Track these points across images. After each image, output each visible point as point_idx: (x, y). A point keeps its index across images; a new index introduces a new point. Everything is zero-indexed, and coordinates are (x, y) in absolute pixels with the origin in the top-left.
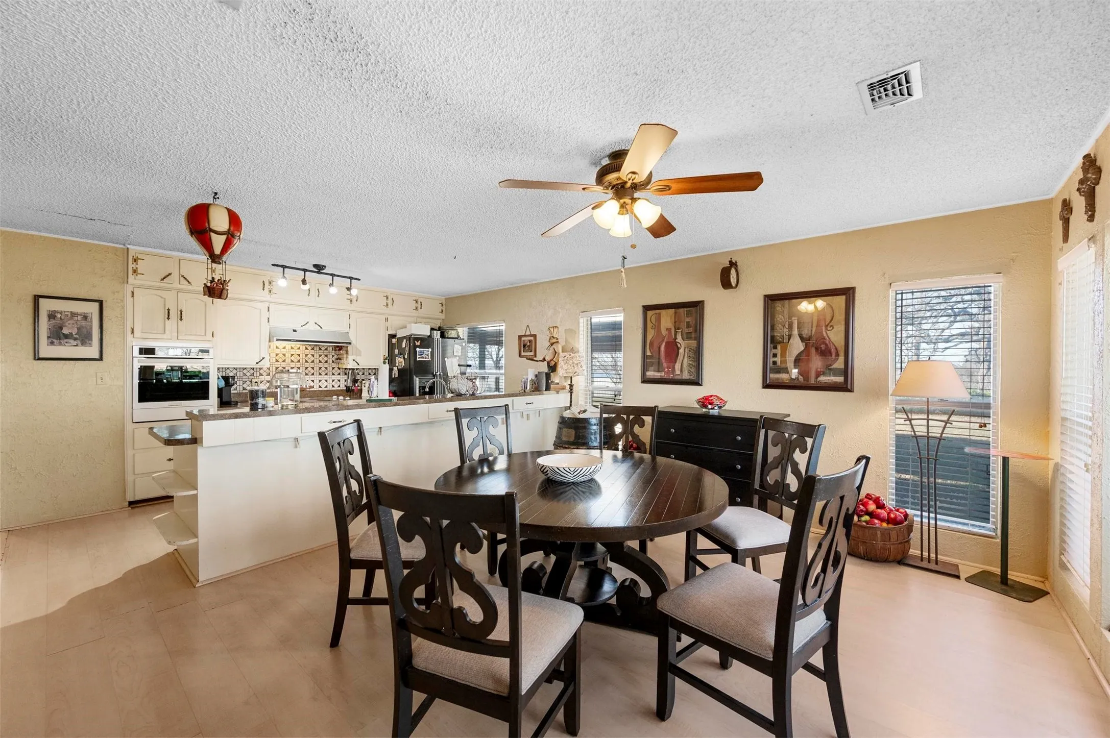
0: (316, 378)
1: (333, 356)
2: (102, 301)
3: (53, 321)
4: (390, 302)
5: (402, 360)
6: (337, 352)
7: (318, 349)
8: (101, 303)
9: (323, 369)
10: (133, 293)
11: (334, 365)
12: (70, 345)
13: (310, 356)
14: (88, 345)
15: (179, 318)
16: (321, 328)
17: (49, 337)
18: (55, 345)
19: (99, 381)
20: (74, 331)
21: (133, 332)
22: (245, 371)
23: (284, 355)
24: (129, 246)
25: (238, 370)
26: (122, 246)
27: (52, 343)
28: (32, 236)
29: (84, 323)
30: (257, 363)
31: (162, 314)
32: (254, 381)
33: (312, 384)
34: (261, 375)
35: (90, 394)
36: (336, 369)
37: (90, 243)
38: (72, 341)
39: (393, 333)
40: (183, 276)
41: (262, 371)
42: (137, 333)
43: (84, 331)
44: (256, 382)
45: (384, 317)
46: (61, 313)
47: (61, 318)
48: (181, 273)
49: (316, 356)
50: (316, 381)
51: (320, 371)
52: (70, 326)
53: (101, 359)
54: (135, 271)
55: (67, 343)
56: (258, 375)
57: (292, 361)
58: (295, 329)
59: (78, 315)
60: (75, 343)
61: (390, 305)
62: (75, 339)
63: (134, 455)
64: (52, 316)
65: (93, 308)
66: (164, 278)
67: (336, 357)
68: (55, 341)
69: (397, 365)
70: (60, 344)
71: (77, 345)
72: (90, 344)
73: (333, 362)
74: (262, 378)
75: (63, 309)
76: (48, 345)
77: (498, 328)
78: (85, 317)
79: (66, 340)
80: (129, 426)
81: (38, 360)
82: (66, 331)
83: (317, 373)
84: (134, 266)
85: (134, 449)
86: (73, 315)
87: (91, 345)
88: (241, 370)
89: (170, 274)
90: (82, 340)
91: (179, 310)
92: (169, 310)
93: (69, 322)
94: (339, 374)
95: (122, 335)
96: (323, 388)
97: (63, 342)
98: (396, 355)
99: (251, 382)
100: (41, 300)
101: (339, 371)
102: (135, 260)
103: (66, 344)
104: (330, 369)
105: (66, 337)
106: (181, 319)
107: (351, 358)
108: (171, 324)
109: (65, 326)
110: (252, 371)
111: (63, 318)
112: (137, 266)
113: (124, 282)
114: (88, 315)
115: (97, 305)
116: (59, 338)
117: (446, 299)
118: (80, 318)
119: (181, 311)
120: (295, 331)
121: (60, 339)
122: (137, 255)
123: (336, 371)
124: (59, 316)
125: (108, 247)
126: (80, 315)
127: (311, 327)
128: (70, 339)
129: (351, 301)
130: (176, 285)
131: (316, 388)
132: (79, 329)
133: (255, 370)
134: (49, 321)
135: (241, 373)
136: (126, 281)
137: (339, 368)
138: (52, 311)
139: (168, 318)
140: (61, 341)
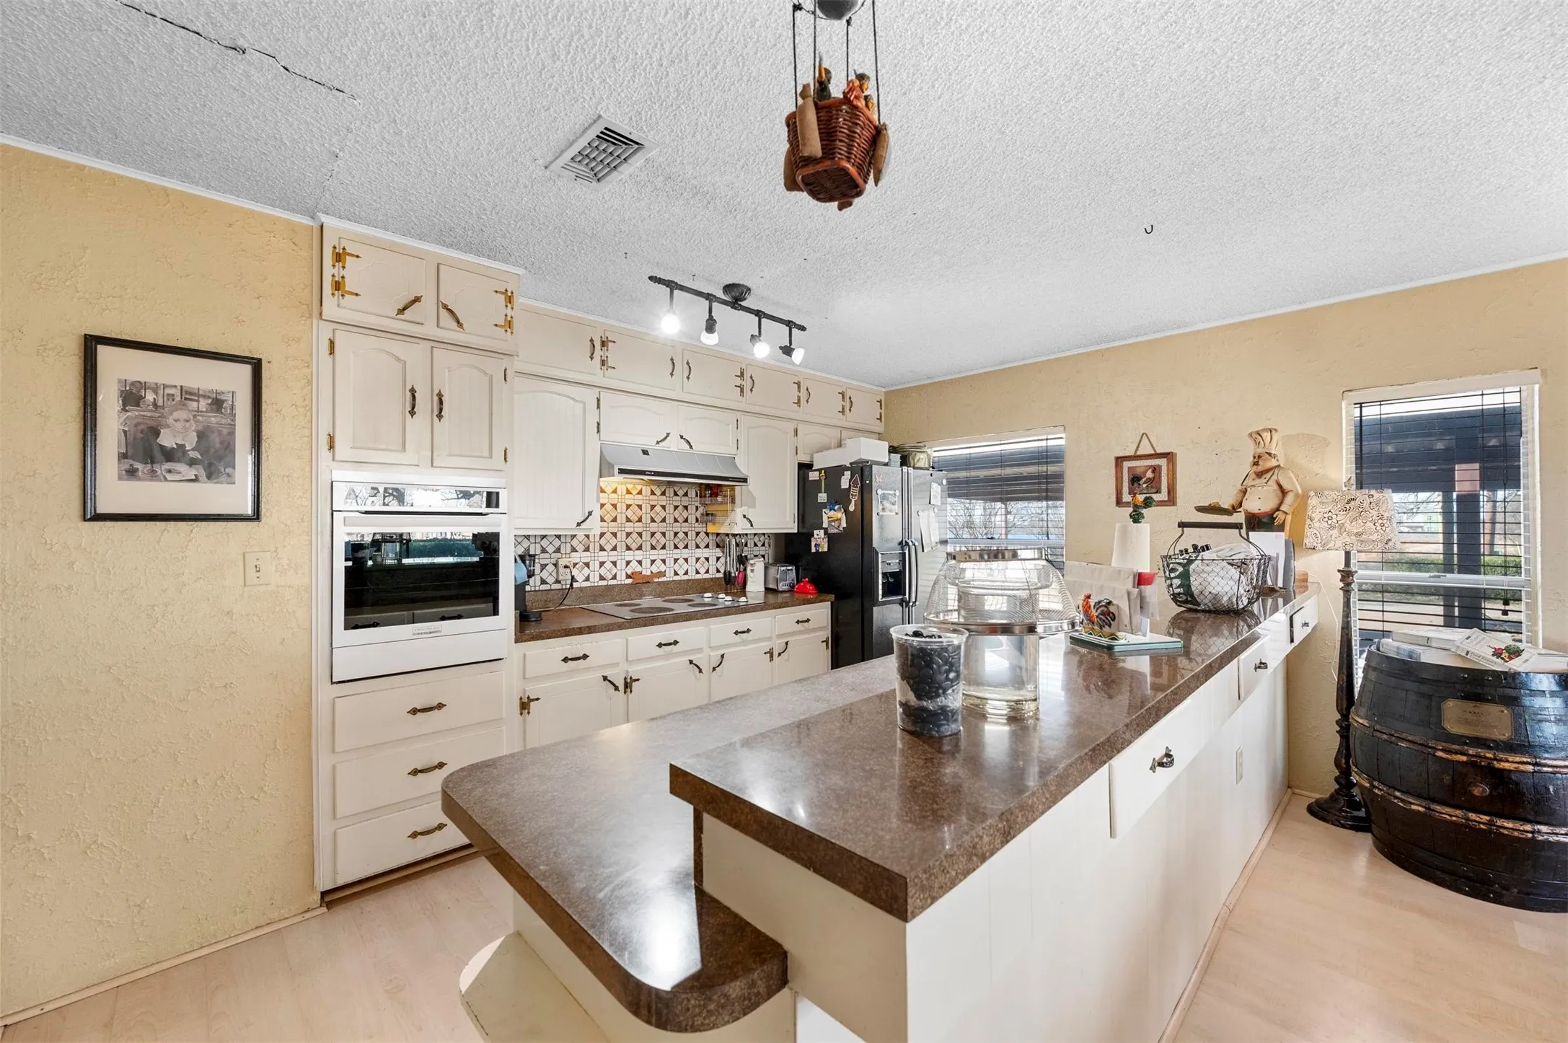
0: (669, 554)
1: (697, 508)
2: (260, 360)
3: (134, 412)
4: (803, 394)
5: (841, 515)
6: (708, 500)
7: (672, 494)
8: (257, 366)
9: (681, 535)
10: (332, 343)
11: (699, 527)
12: (178, 477)
13: (658, 509)
14: (223, 478)
15: (436, 412)
16: (691, 447)
17: (123, 456)
18: (139, 479)
19: (251, 573)
20: (190, 442)
21: (331, 447)
22: (545, 543)
23: (615, 506)
24: (324, 219)
25: (532, 540)
26: (306, 221)
27: (132, 473)
28: (81, 168)
29: (214, 419)
30: (579, 524)
31: (398, 402)
32: (562, 563)
33: (663, 568)
34: (574, 550)
35: (229, 613)
36: (702, 535)
37: (230, 205)
38: (182, 467)
39: (805, 459)
40: (445, 307)
41: (575, 542)
42: (342, 449)
43: (215, 440)
44: (566, 567)
45: (792, 426)
46: (155, 390)
47: (155, 405)
48: (442, 299)
49: (670, 509)
50: (670, 562)
51: (676, 541)
52: (179, 426)
53: (256, 516)
54: (338, 286)
55: (170, 471)
56: (569, 550)
57: (628, 520)
58: (645, 448)
59: (199, 396)
60: (191, 473)
61: (803, 401)
62: (192, 463)
63: (334, 767)
64: (131, 397)
65: (235, 380)
66: (404, 309)
67: (701, 509)
68: (139, 466)
69: (825, 525)
70: (153, 475)
71: (196, 480)
72: (228, 475)
73: (697, 520)
74: (575, 557)
75: (161, 381)
76: (120, 478)
77: (1043, 443)
78: (217, 403)
79: (168, 466)
80: (324, 693)
81: (92, 519)
82: (167, 440)
83: (670, 545)
84: (335, 271)
85: (333, 751)
86: (188, 395)
87: (230, 479)
88: (538, 540)
89: (417, 300)
90: (210, 465)
91: (436, 392)
92: (413, 391)
93: (176, 415)
94: (707, 546)
95: (308, 453)
96: (682, 577)
97: (161, 468)
98: (824, 505)
99: (556, 565)
100: (102, 350)
101: (707, 540)
102: (339, 257)
103: (169, 477)
104: (692, 535)
105: (169, 455)
106: (440, 416)
107: (739, 511)
108: (419, 425)
109: (168, 426)
110: (557, 543)
111: (160, 403)
112: (343, 272)
113: (311, 316)
114: (222, 397)
115: (246, 370)
116: (149, 458)
117: (887, 393)
118: (203, 404)
119: (440, 396)
120: (645, 452)
121: (153, 462)
122: (344, 243)
123: (702, 540)
124: (150, 397)
125: (276, 221)
126: (204, 396)
127: (674, 444)
128: (179, 461)
129: (742, 391)
130: (430, 330)
131: (670, 577)
132: (201, 435)
133: (563, 539)
134: (124, 410)
135: (538, 546)
136: (316, 313)
137: (707, 534)
138: (133, 384)
139: (412, 413)
140: (157, 467)
